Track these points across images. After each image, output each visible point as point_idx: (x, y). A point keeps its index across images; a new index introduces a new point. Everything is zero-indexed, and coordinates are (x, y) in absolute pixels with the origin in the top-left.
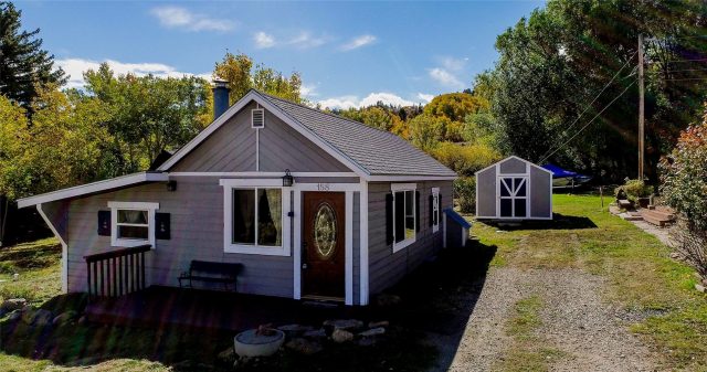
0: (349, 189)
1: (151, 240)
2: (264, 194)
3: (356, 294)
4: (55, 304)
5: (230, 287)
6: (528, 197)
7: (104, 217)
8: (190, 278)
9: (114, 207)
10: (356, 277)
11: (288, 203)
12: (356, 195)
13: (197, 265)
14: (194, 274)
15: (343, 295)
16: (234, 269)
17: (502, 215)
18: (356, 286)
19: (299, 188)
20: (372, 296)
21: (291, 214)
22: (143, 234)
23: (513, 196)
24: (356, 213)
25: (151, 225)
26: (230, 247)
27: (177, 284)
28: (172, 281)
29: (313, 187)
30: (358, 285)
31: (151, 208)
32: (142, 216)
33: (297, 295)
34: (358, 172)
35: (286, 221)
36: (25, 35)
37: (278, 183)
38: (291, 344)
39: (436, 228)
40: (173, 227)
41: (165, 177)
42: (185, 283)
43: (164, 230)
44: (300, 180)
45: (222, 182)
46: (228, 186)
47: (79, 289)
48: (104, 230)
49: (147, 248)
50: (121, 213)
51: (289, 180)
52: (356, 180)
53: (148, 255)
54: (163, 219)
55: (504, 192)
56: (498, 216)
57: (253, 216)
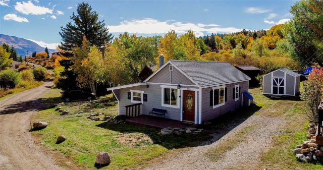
0: (196, 90)
1: (142, 102)
2: (173, 90)
3: (198, 121)
4: (118, 118)
5: (163, 116)
6: (285, 86)
7: (129, 94)
8: (152, 113)
9: (132, 91)
10: (198, 116)
11: (179, 93)
12: (198, 92)
13: (154, 109)
14: (154, 112)
15: (194, 121)
16: (164, 111)
17: (274, 93)
18: (198, 118)
19: (182, 89)
20: (203, 122)
21: (180, 97)
22: (139, 99)
23: (279, 85)
24: (198, 97)
25: (142, 97)
26: (163, 105)
27: (148, 114)
28: (147, 114)
29: (186, 89)
30: (198, 119)
31: (142, 92)
32: (139, 94)
33: (181, 120)
34: (198, 85)
35: (178, 98)
36: (100, 23)
37: (176, 87)
38: (175, 132)
39: (236, 100)
40: (148, 98)
41: (145, 84)
42: (151, 114)
43: (145, 99)
44: (182, 87)
45: (161, 86)
46: (163, 87)
47: (123, 114)
48: (129, 98)
49: (141, 104)
50: (134, 93)
51: (179, 87)
52: (198, 88)
53: (141, 106)
54: (145, 96)
55: (275, 84)
56: (272, 93)
57: (169, 96)
